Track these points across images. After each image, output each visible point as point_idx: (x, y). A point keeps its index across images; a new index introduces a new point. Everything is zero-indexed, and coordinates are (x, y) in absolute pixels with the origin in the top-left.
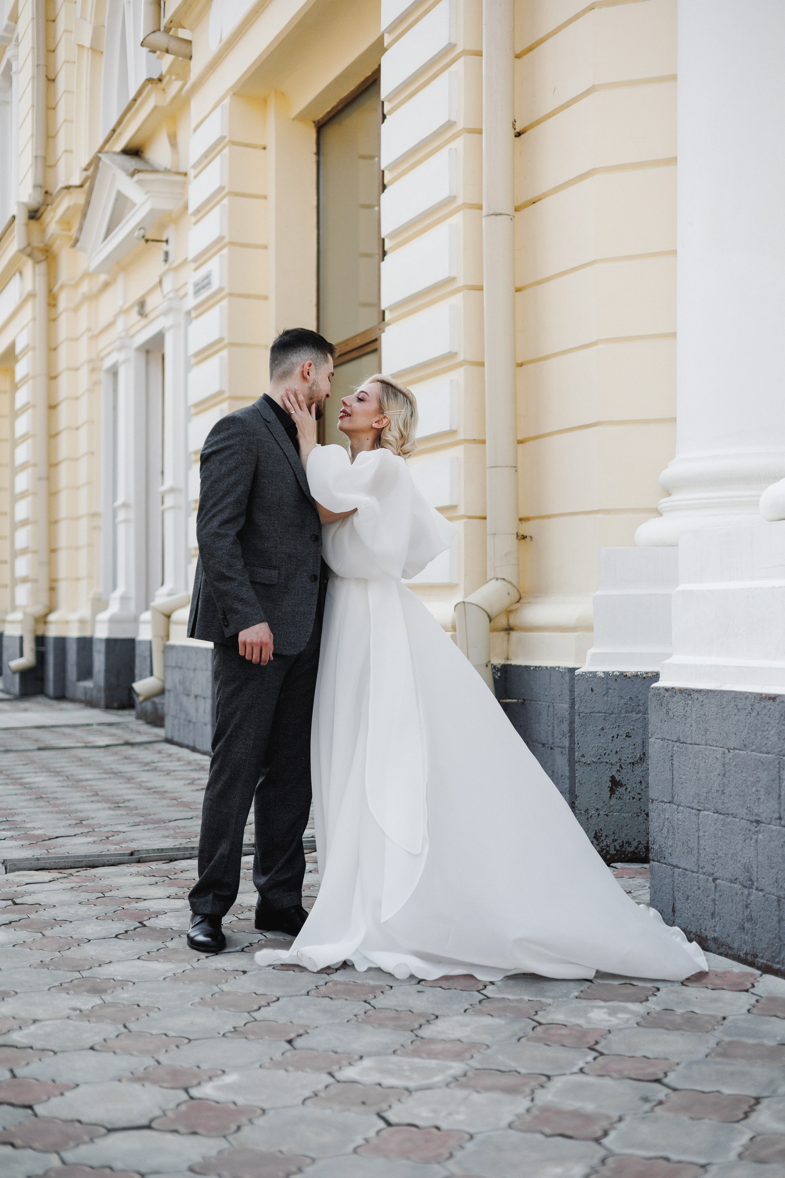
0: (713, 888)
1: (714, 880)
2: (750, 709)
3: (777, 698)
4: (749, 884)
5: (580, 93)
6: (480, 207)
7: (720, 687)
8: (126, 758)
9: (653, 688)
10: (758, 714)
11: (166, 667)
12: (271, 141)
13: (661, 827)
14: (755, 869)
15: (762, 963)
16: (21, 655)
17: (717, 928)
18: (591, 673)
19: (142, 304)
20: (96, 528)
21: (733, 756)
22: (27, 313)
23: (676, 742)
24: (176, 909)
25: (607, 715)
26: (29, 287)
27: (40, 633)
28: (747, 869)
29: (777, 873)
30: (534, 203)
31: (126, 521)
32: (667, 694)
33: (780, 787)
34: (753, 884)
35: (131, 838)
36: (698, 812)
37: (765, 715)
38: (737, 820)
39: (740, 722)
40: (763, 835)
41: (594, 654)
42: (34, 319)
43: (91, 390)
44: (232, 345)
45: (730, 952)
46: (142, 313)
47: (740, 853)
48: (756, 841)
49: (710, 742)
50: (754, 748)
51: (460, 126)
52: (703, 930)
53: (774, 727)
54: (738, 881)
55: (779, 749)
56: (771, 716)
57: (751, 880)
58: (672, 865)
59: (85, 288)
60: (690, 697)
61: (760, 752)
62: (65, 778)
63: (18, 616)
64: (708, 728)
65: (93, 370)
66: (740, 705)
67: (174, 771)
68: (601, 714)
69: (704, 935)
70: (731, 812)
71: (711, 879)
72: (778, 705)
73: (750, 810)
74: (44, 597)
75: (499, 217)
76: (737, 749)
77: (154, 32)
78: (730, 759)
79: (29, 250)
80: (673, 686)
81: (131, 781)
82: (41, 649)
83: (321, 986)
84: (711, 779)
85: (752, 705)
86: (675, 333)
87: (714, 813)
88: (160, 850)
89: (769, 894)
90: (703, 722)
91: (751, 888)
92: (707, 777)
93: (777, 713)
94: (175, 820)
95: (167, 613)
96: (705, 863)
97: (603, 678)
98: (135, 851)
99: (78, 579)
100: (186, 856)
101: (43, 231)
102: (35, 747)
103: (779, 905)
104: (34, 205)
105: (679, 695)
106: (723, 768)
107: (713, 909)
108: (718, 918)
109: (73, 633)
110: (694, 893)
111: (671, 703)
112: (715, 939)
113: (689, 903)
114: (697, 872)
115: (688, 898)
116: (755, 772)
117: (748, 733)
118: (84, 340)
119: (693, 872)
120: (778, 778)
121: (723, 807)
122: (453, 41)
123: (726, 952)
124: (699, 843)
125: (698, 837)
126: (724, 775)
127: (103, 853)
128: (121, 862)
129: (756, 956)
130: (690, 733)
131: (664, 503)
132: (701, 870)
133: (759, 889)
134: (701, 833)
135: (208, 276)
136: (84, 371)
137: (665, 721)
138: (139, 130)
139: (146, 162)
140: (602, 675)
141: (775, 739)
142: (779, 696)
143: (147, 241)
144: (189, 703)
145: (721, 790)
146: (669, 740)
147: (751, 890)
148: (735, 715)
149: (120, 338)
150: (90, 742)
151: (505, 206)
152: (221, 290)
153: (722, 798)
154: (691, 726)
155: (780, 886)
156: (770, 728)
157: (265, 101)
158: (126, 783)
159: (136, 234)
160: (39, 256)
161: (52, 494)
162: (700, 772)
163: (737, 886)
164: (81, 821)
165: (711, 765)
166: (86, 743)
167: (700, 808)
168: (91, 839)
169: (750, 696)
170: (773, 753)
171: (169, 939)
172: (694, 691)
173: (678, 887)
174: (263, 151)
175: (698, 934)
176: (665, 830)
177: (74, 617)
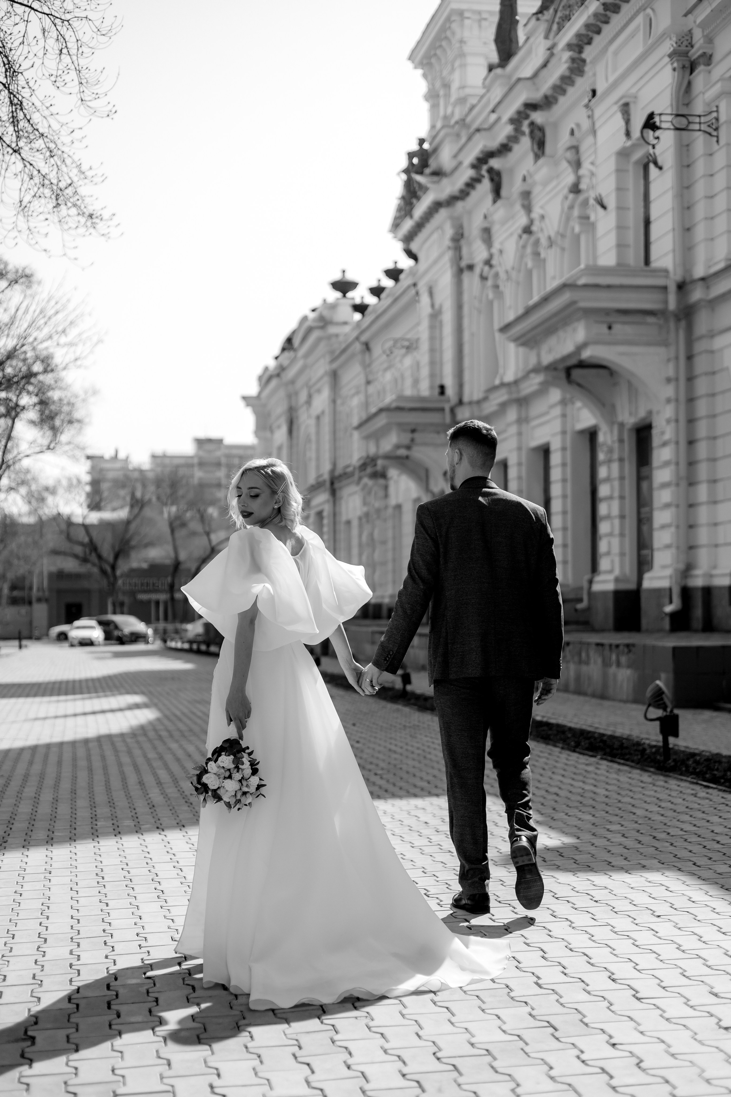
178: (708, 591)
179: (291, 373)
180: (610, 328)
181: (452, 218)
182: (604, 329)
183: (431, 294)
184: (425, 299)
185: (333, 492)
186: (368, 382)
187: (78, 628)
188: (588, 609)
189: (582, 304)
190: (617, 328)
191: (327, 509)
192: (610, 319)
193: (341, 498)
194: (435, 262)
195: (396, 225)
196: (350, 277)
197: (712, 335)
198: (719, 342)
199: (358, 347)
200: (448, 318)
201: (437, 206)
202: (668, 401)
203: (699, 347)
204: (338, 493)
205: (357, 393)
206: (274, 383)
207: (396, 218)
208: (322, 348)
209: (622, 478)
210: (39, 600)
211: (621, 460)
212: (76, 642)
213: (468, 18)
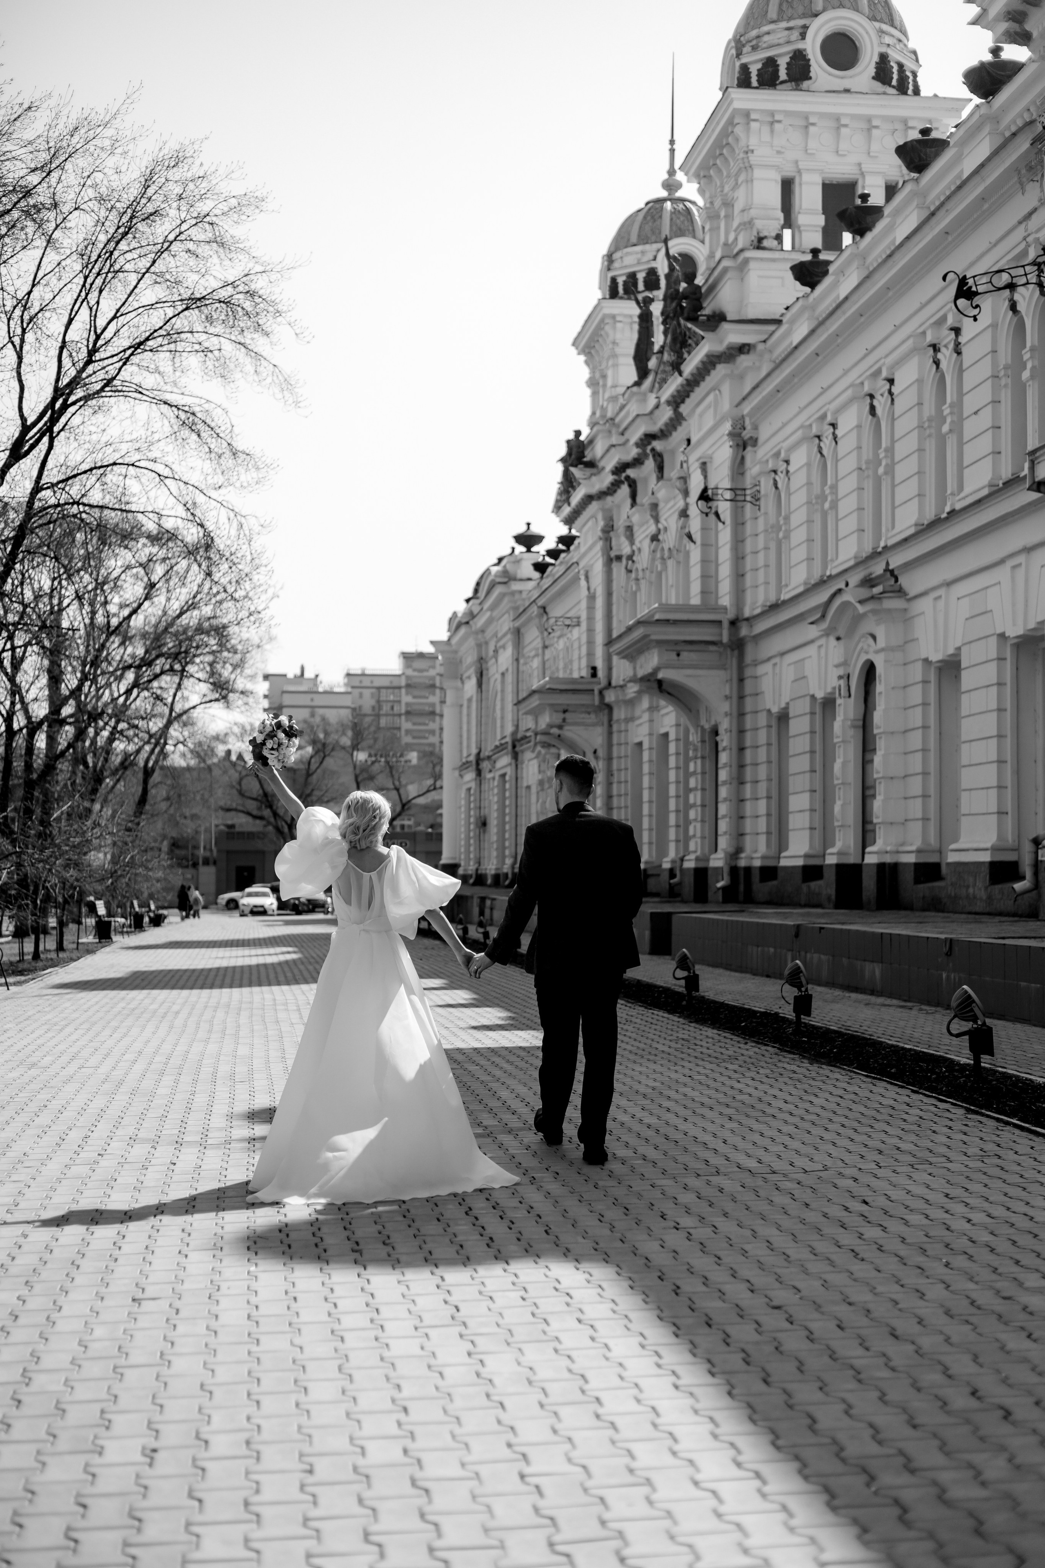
178: (748, 870)
179: (480, 622)
180: (678, 655)
181: (604, 510)
182: (673, 655)
183: (587, 578)
184: (583, 583)
185: (515, 756)
186: (545, 647)
187: (250, 895)
188: (680, 884)
189: (653, 637)
190: (684, 655)
191: (509, 771)
192: (678, 648)
193: (522, 763)
194: (591, 548)
195: (557, 508)
196: (535, 530)
197: (756, 663)
198: (761, 670)
199: (534, 610)
200: (600, 602)
201: (589, 499)
202: (726, 714)
203: (748, 672)
204: (520, 756)
205: (537, 655)
206: (463, 630)
207: (557, 501)
208: (506, 604)
209: (703, 773)
210: (206, 862)
211: (703, 758)
212: (247, 911)
213: (620, 322)
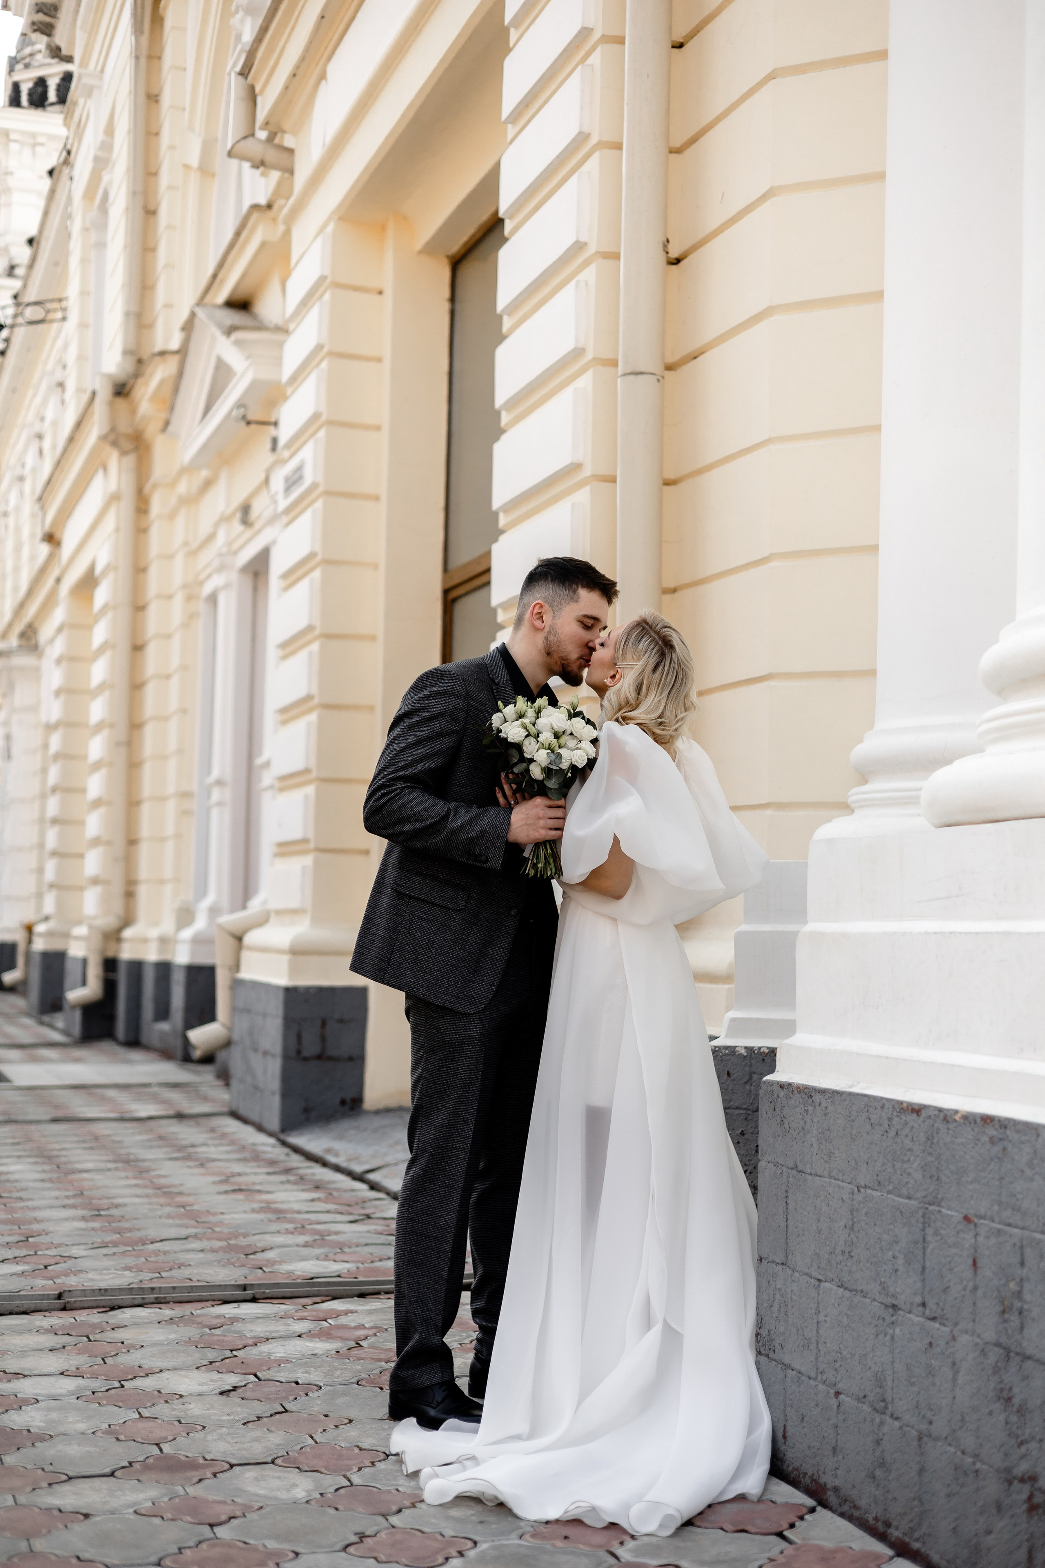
0: (835, 1407)
1: (837, 1394)
2: (887, 1126)
3: (923, 1112)
4: (882, 1407)
5: (755, 198)
6: (614, 363)
7: (851, 1087)
8: (161, 1138)
9: (765, 1083)
10: (897, 1134)
11: (234, 1010)
12: (388, 283)
13: (770, 1301)
14: (889, 1383)
15: (897, 1538)
16: (84, 983)
17: (839, 1472)
18: (727, 1048)
19: (246, 509)
20: (186, 813)
21: (864, 1198)
22: (110, 523)
23: (792, 1169)
24: (55, 1396)
25: (749, 1112)
26: (113, 486)
27: (110, 954)
28: (879, 1381)
29: (919, 1393)
30: (695, 358)
31: (220, 804)
32: (782, 1094)
33: (924, 1253)
34: (886, 1407)
35: (79, 1268)
36: (817, 1283)
37: (907, 1136)
38: (868, 1301)
39: (874, 1146)
40: (901, 1330)
41: (733, 1020)
42: (117, 530)
43: (185, 626)
44: (327, 562)
45: (856, 1514)
46: (246, 521)
47: (871, 1355)
48: (892, 1337)
49: (834, 1174)
50: (890, 1187)
51: (592, 249)
52: (821, 1473)
53: (918, 1156)
54: (867, 1399)
55: (924, 1193)
56: (915, 1139)
57: (884, 1400)
58: (783, 1364)
59: (182, 488)
60: (810, 1101)
61: (899, 1196)
62: (55, 1167)
63: (81, 931)
64: (833, 1151)
65: (189, 598)
66: (874, 1118)
67: (214, 1160)
68: (741, 1111)
69: (822, 1481)
70: (859, 1288)
71: (832, 1392)
72: (924, 1122)
73: (884, 1288)
74: (118, 906)
75: (640, 377)
76: (869, 1188)
77: (245, 138)
78: (860, 1203)
79: (112, 437)
80: (791, 1081)
81: (145, 1175)
82: (111, 975)
83: (189, 1547)
84: (835, 1232)
85: (890, 1119)
86: (877, 546)
87: (838, 1286)
88: (103, 1291)
89: (908, 1426)
90: (826, 1140)
91: (884, 1413)
92: (830, 1229)
93: (922, 1134)
94: (162, 1241)
95: (238, 934)
96: (825, 1366)
97: (745, 1057)
98: (65, 1291)
99: (162, 882)
100: (137, 1302)
101: (133, 411)
102: (48, 1117)
103: (920, 1446)
104: (122, 377)
105: (797, 1096)
106: (851, 1217)
107: (834, 1440)
108: (840, 1457)
109: (152, 955)
110: (811, 1412)
111: (786, 1107)
112: (836, 1489)
113: (804, 1427)
114: (815, 1379)
115: (803, 1418)
116: (892, 1227)
117: (884, 1164)
118: (179, 560)
119: (810, 1378)
120: (921, 1239)
121: (849, 1278)
122: (586, 130)
123: (850, 1513)
124: (818, 1332)
125: (818, 1322)
126: (852, 1229)
127: (21, 1293)
128: (38, 1308)
129: (888, 1524)
130: (809, 1156)
131: (856, 794)
132: (820, 1375)
133: (895, 1416)
134: (821, 1318)
135: (300, 468)
136: (179, 599)
137: (779, 1136)
138: (244, 276)
139: (255, 317)
140: (743, 1052)
141: (918, 1176)
142: (925, 1107)
143: (249, 423)
144: (256, 1061)
145: (847, 1251)
146: (783, 1166)
147: (883, 1416)
148: (868, 1133)
149: (221, 555)
150: (127, 1112)
151: (649, 362)
152: (314, 486)
153: (848, 1264)
154: (812, 1145)
155: (921, 1415)
156: (912, 1159)
157: (383, 228)
158: (135, 1178)
159: (234, 413)
160: (128, 446)
161: (133, 765)
162: (822, 1220)
163: (866, 1408)
164: (27, 1238)
165: (835, 1210)
166: (122, 1113)
167: (820, 1277)
168: (19, 1268)
169: (887, 1105)
170: (916, 1199)
171: (15, 1449)
172: (815, 1090)
173: (791, 1400)
174: (378, 297)
175: (815, 1478)
176: (775, 1308)
177: (154, 933)
213: (15, 141)
